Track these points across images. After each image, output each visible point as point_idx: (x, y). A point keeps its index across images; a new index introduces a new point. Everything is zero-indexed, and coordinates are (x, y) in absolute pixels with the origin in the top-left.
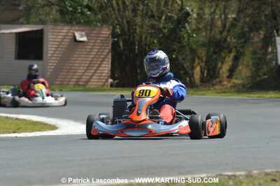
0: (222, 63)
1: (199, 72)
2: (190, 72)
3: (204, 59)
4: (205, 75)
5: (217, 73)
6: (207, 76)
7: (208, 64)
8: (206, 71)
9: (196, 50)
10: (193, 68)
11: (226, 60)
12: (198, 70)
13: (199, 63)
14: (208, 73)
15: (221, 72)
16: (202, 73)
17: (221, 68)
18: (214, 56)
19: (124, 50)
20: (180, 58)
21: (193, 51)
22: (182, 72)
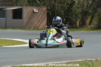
0: (87, 19)
2: (75, 23)
3: (80, 18)
4: (81, 24)
6: (82, 24)
8: (81, 22)
9: (77, 15)
10: (76, 21)
11: (88, 18)
13: (79, 20)
14: (82, 23)
15: (86, 23)
16: (80, 23)
17: (86, 21)
20: (72, 18)
22: (73, 23)
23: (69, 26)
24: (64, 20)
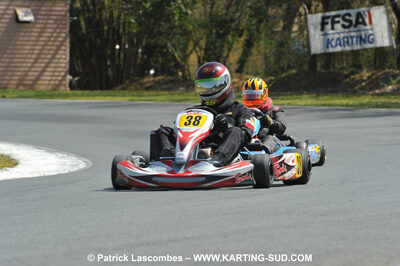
0: (229, 50)
1: (196, 63)
2: (183, 63)
3: (203, 45)
7: (210, 52)
11: (235, 46)
17: (227, 56)
18: (219, 42)
19: (88, 33)
20: (169, 45)
22: (172, 64)
23: (159, 78)
24: (140, 50)
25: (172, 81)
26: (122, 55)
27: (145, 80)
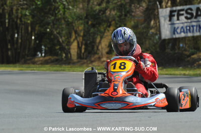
1: (76, 47)
5: (95, 48)
7: (85, 38)
12: (74, 45)
18: (92, 30)
21: (69, 24)
25: (57, 60)
26: (20, 41)
27: (36, 59)
